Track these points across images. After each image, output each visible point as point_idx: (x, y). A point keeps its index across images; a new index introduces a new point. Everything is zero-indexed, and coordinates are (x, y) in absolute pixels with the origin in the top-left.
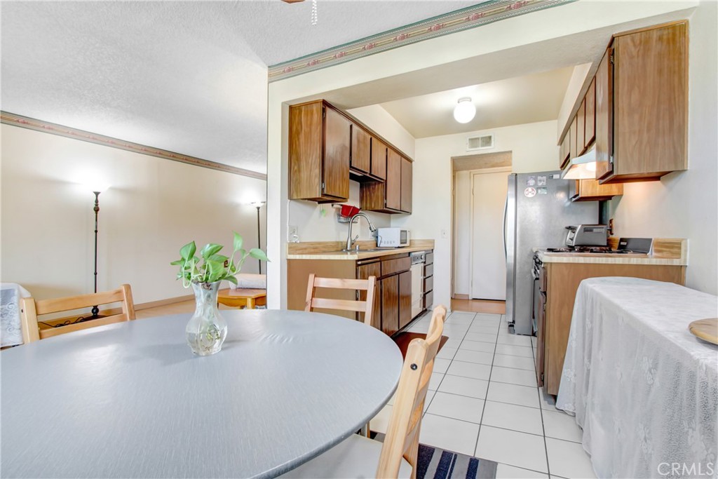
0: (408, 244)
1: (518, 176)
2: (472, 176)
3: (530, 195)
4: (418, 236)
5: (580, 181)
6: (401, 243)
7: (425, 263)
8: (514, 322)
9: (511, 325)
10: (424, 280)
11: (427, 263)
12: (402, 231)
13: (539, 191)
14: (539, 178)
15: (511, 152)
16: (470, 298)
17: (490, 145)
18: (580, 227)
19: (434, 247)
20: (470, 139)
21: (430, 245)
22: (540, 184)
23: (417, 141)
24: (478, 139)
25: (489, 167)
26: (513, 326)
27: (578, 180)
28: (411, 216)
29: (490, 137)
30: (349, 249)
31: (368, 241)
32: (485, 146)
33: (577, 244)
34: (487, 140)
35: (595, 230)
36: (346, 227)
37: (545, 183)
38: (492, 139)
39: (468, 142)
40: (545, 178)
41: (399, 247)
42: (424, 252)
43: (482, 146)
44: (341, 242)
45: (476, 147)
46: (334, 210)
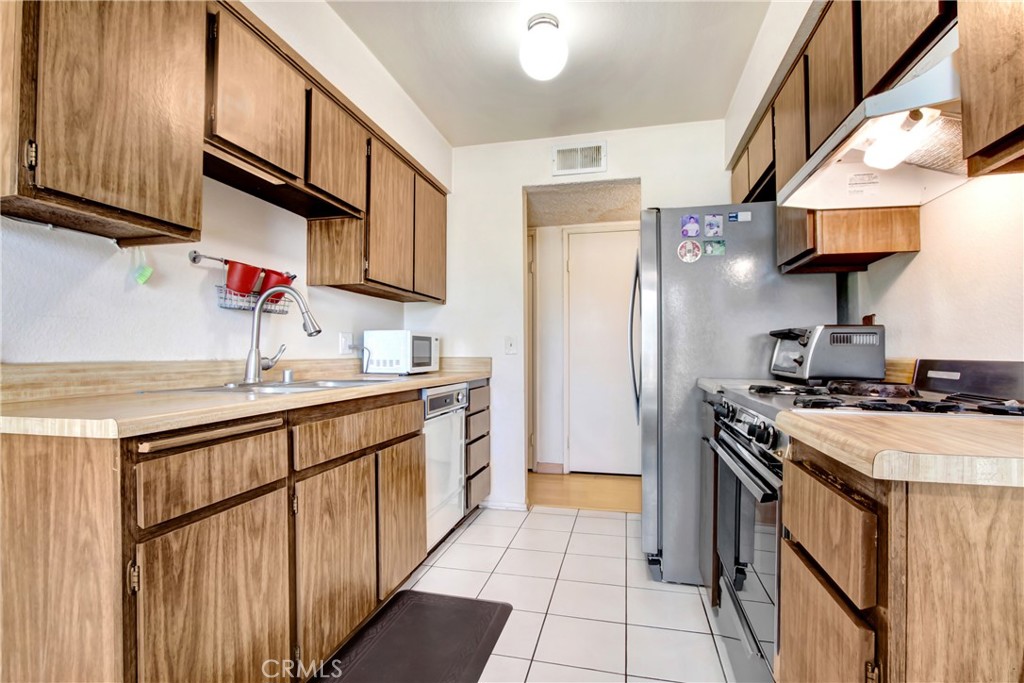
0: (434, 367)
1: (662, 213)
2: (565, 236)
3: (688, 258)
4: (460, 351)
5: (818, 214)
6: (415, 365)
7: (467, 409)
8: (660, 553)
9: (654, 561)
10: (467, 445)
11: (472, 410)
12: (415, 338)
13: (709, 249)
14: (709, 219)
15: (638, 181)
16: (566, 471)
17: (598, 165)
18: (820, 329)
19: (491, 372)
20: (559, 151)
21: (483, 369)
22: (710, 233)
23: (456, 151)
24: (575, 150)
25: (597, 221)
26: (658, 562)
27: (812, 212)
28: (443, 308)
29: (598, 149)
30: (251, 381)
31: (333, 361)
32: (591, 166)
33: (814, 374)
34: (594, 155)
35: (856, 339)
36: (247, 321)
37: (720, 231)
38: (603, 153)
39: (556, 158)
40: (719, 219)
41: (409, 375)
42: (465, 385)
43: (584, 166)
44: (232, 362)
45: (571, 168)
46: (204, 273)
